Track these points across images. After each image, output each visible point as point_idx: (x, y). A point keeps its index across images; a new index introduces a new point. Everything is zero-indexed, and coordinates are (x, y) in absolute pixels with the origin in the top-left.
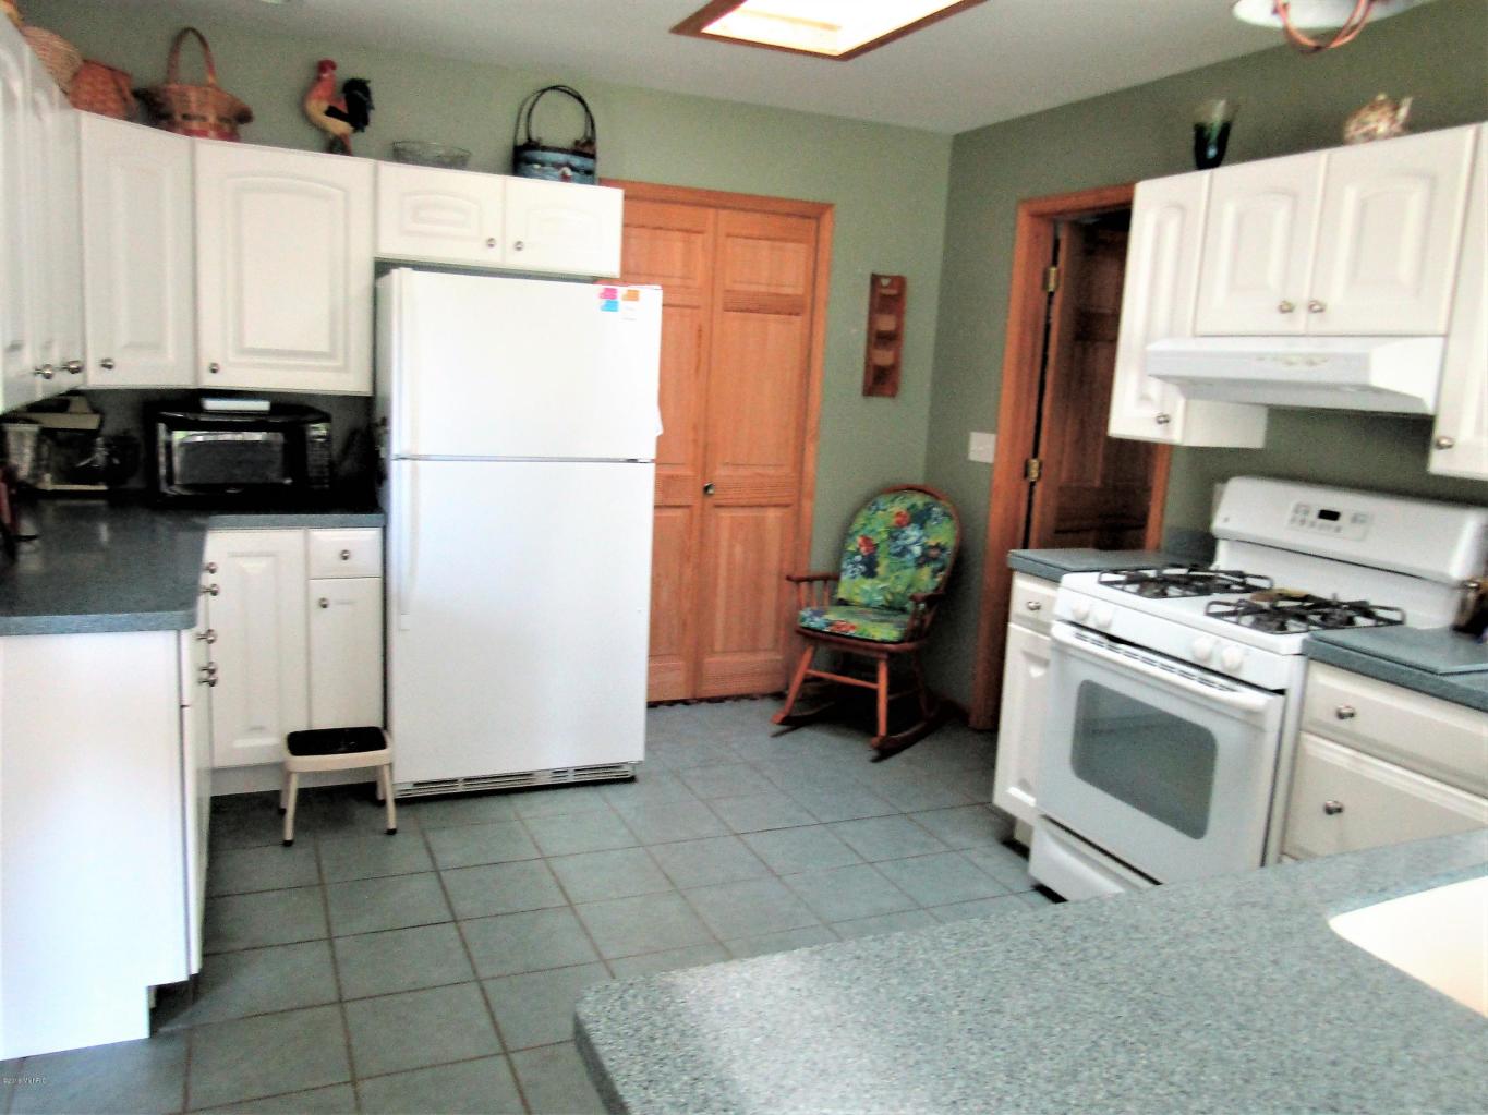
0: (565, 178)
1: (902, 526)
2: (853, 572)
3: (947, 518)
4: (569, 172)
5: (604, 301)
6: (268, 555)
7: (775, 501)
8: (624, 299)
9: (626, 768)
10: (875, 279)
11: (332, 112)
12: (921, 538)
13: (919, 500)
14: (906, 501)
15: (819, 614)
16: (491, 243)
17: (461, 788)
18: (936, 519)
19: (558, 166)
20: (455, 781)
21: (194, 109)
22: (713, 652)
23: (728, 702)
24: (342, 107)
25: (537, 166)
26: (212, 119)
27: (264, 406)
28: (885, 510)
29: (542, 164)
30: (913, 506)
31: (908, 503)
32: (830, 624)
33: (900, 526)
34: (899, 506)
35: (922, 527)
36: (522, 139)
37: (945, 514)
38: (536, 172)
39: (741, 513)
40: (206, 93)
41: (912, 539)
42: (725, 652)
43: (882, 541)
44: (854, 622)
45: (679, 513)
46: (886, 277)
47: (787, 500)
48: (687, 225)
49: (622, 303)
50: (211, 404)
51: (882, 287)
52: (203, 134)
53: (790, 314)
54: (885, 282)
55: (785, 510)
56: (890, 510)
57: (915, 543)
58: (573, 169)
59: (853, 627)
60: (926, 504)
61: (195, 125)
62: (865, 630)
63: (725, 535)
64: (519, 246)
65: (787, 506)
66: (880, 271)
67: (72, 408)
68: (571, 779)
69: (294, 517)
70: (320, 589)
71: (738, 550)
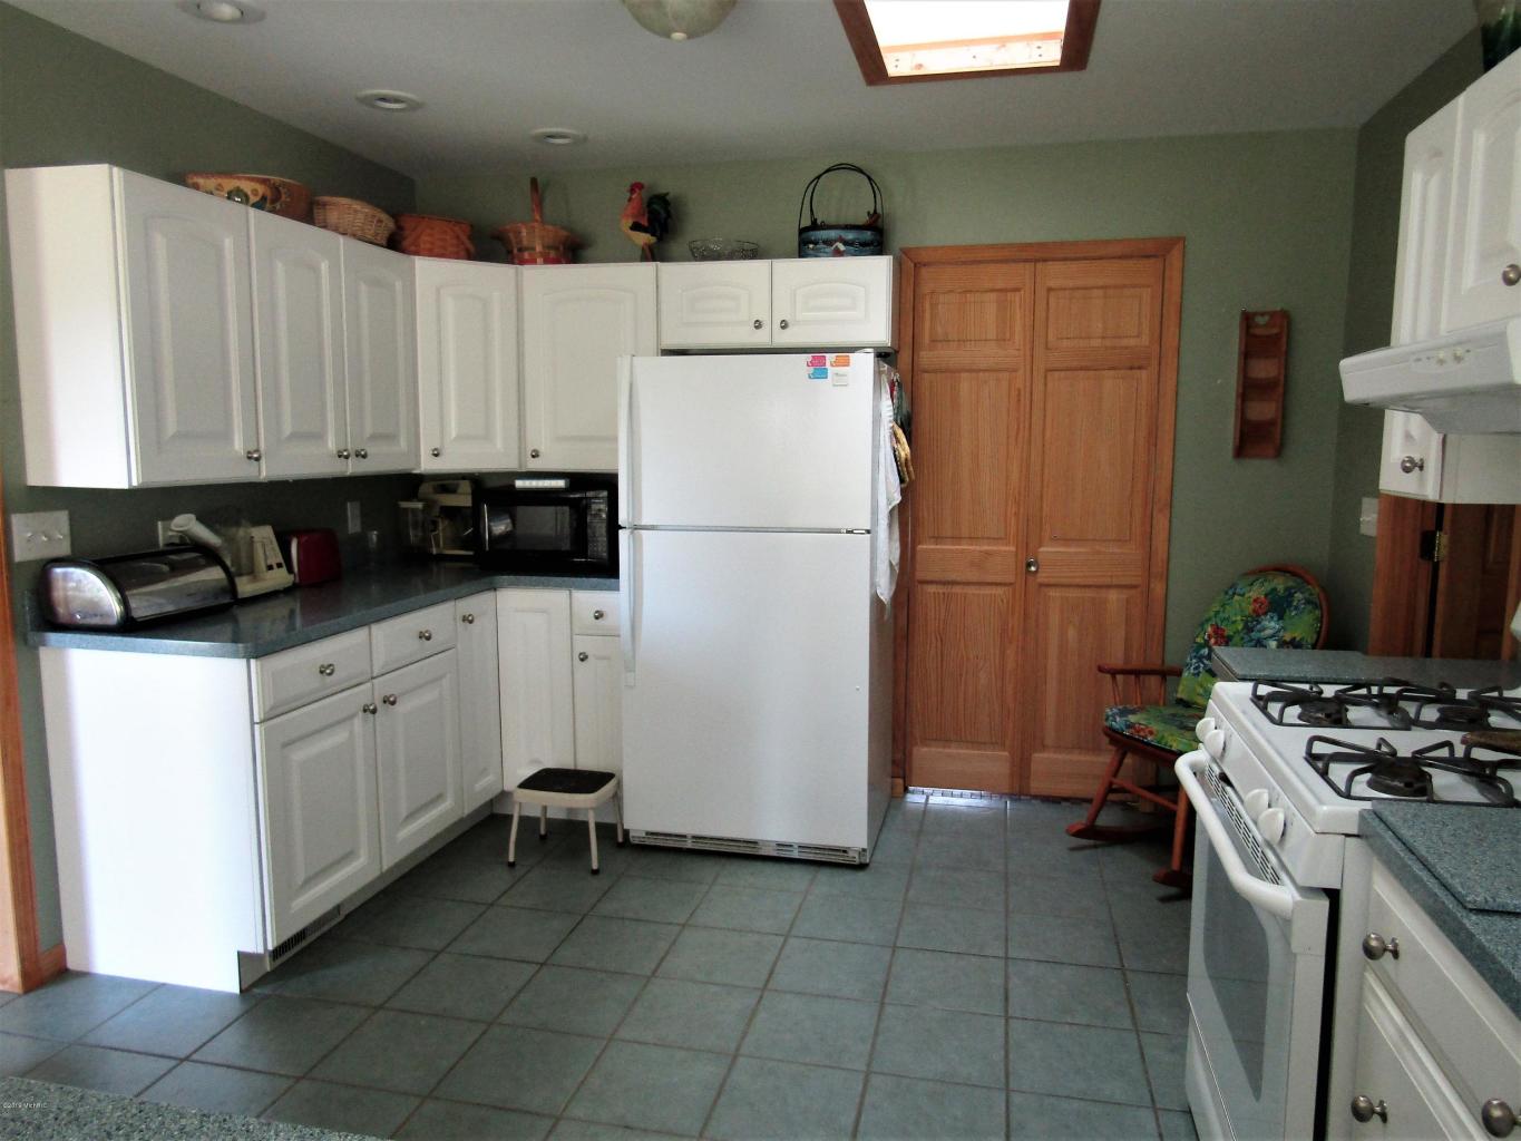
0: (838, 253)
1: (1258, 615)
2: (1196, 668)
3: (1310, 607)
4: (842, 247)
5: (812, 369)
6: (544, 611)
7: (1115, 581)
8: (832, 365)
9: (851, 854)
10: (1248, 319)
11: (636, 227)
12: (1279, 631)
13: (1280, 584)
14: (1266, 584)
15: (1123, 713)
16: (758, 325)
17: (689, 844)
18: (1296, 608)
19: (828, 243)
20: (685, 836)
21: (525, 243)
22: (1044, 747)
23: (1064, 804)
24: (645, 222)
25: (811, 246)
26: (539, 248)
27: (561, 483)
28: (1243, 595)
29: (816, 243)
30: (1274, 590)
31: (1268, 587)
32: (1130, 726)
33: (1257, 616)
34: (1257, 591)
35: (1281, 618)
36: (806, 222)
37: (1308, 602)
38: (811, 252)
39: (1073, 594)
40: (533, 227)
41: (1268, 632)
42: (1058, 748)
43: (1237, 632)
44: (1155, 727)
45: (999, 591)
46: (1263, 314)
47: (1134, 581)
48: (1000, 285)
49: (831, 370)
50: (519, 484)
51: (1258, 326)
52: (533, 261)
53: (1131, 368)
54: (1261, 320)
55: (1133, 592)
56: (1247, 595)
57: (1272, 637)
58: (846, 243)
59: (1151, 733)
60: (1287, 589)
61: (526, 255)
62: (1163, 737)
63: (1054, 619)
64: (784, 325)
65: (1135, 587)
66: (1252, 309)
67: (460, 490)
68: (795, 854)
69: (559, 580)
70: (582, 645)
71: (1072, 633)
